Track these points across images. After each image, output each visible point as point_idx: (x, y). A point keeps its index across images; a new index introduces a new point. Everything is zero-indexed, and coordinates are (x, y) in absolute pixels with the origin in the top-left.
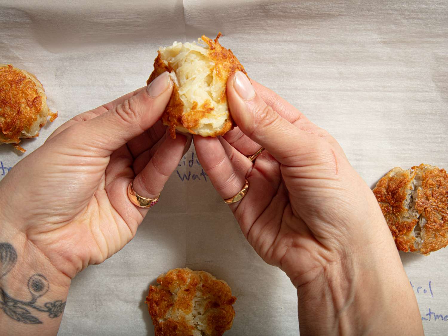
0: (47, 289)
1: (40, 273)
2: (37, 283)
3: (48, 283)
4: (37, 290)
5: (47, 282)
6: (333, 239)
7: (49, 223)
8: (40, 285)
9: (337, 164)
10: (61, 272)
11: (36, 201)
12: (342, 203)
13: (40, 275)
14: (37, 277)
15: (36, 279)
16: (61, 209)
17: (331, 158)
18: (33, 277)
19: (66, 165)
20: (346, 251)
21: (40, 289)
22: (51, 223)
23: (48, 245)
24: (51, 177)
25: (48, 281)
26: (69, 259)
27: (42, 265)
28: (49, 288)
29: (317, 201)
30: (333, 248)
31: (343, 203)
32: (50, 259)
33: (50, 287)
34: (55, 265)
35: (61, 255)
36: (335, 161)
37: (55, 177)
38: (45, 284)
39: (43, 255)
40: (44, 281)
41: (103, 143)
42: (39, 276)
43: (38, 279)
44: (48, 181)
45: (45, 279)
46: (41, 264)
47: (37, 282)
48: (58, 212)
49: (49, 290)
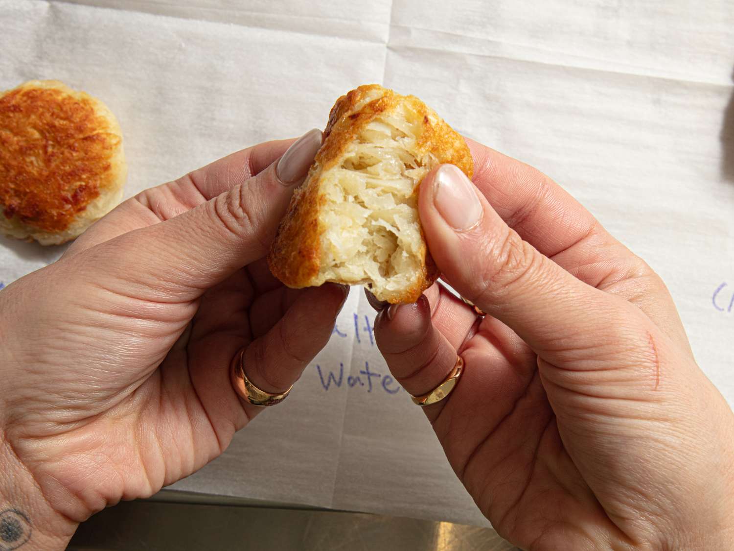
0: (26, 538)
1: (19, 508)
2: (10, 527)
3: (30, 528)
4: (7, 538)
5: (28, 526)
6: (642, 520)
7: (49, 421)
8: (16, 530)
9: (658, 367)
10: (58, 514)
11: (35, 372)
12: (664, 450)
13: (18, 513)
14: (11, 515)
15: (9, 518)
16: (79, 398)
17: (646, 354)
18: (4, 515)
19: (105, 312)
20: (670, 543)
21: (13, 538)
22: (53, 421)
23: (42, 462)
24: (71, 331)
25: (31, 526)
26: (78, 495)
27: (25, 496)
28: (29, 537)
29: (610, 443)
30: (642, 540)
31: (667, 448)
32: (43, 488)
33: (32, 536)
34: (50, 501)
35: (65, 485)
36: (654, 359)
37: (78, 333)
38: (24, 529)
39: (31, 477)
40: (23, 524)
41: (188, 273)
42: (16, 514)
43: (13, 519)
44: (64, 339)
45: (27, 520)
46: (24, 494)
47: (10, 524)
48: (72, 402)
49: (30, 541)
